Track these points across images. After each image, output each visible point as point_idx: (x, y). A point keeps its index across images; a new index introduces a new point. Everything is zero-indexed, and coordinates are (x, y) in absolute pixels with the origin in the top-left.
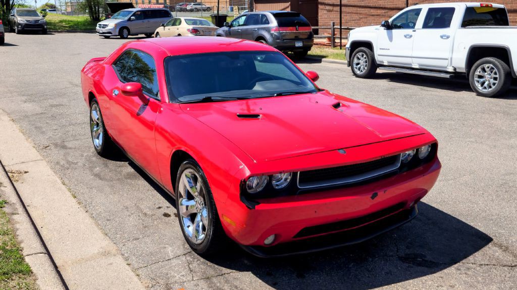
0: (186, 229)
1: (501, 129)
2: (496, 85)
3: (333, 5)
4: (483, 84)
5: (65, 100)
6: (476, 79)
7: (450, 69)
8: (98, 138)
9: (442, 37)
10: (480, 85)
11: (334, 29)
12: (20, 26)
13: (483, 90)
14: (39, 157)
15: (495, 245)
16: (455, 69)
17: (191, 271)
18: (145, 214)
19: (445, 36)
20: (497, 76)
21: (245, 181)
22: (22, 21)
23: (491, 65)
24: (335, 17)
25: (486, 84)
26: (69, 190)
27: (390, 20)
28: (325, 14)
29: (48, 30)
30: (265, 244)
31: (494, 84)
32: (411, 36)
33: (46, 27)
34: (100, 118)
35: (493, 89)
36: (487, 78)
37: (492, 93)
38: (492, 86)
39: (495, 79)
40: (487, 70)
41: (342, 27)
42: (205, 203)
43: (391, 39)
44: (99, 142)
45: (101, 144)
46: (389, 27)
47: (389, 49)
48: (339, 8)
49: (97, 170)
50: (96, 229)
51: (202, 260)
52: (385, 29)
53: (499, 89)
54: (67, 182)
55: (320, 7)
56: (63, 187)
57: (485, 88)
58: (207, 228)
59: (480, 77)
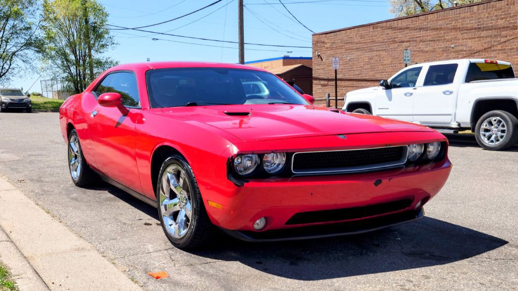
0: (168, 227)
1: (511, 171)
2: (504, 138)
3: (328, 80)
4: (489, 138)
5: (45, 152)
6: (482, 132)
7: (454, 125)
8: (76, 170)
9: (444, 93)
10: (486, 139)
11: (329, 100)
12: (4, 105)
13: (490, 144)
14: (13, 187)
15: (511, 246)
16: (459, 125)
17: (173, 260)
18: (125, 224)
19: (448, 91)
20: (505, 128)
21: (232, 159)
22: (5, 99)
23: (499, 118)
24: (331, 90)
25: (493, 138)
26: (43, 209)
27: (389, 80)
28: (319, 89)
29: (32, 110)
30: (255, 229)
31: (502, 137)
32: (411, 94)
33: (30, 105)
34: (79, 151)
35: (501, 142)
36: (494, 132)
37: (500, 145)
38: (500, 139)
39: (503, 131)
40: (494, 123)
41: (338, 98)
42: (189, 197)
43: (390, 98)
44: (76, 174)
45: (79, 175)
46: (388, 87)
47: (388, 109)
48: (334, 82)
49: (75, 195)
50: (70, 233)
51: (185, 253)
52: (383, 89)
53: (507, 141)
54: (40, 203)
55: (314, 82)
56: (37, 207)
57: (492, 141)
58: (190, 219)
59: (486, 130)
